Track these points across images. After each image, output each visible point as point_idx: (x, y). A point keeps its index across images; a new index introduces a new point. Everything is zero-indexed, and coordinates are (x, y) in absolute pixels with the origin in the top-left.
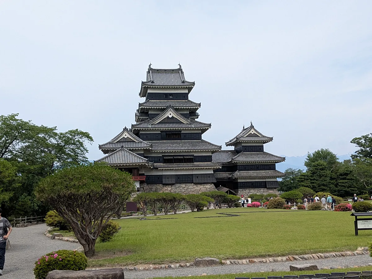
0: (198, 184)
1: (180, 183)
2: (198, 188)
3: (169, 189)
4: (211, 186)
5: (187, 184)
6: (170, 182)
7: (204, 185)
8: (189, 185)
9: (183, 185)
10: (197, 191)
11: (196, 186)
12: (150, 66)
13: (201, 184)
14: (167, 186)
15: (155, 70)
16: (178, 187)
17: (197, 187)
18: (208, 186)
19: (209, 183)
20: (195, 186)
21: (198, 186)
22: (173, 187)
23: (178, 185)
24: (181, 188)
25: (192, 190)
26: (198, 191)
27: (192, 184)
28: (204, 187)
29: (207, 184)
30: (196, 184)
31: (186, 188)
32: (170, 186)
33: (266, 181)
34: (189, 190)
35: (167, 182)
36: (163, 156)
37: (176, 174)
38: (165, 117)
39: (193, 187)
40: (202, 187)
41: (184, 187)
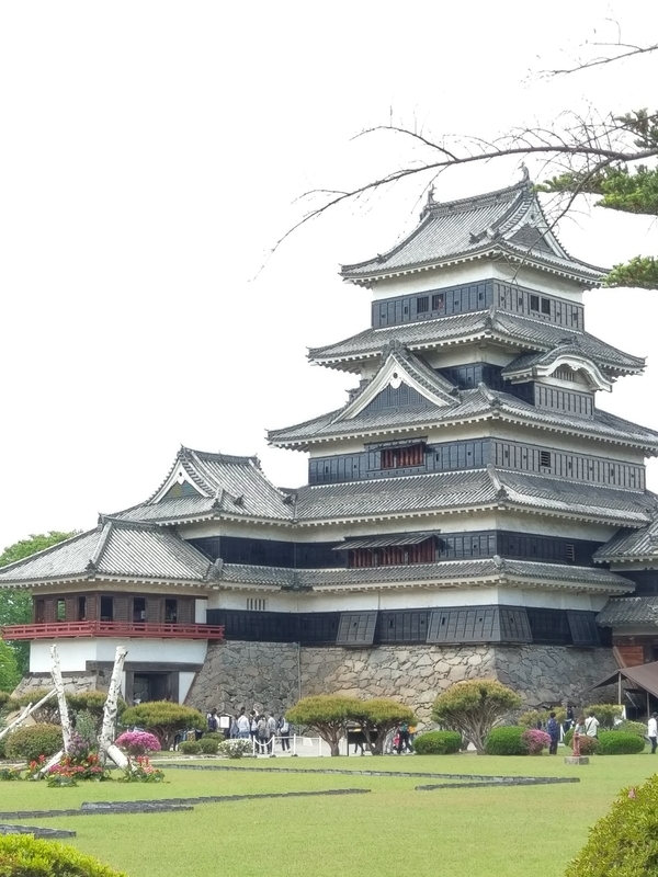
0: (450, 647)
1: (397, 644)
2: (442, 667)
3: (359, 666)
4: (488, 657)
5: (415, 648)
6: (360, 641)
7: (465, 652)
8: (422, 651)
9: (403, 654)
10: (437, 676)
11: (441, 658)
12: (431, 195)
13: (458, 647)
14: (356, 656)
15: (443, 206)
16: (386, 661)
17: (444, 660)
18: (476, 659)
20: (437, 657)
21: (446, 657)
22: (372, 660)
23: (385, 653)
24: (395, 665)
25: (424, 673)
27: (433, 649)
28: (465, 661)
29: (477, 651)
30: (442, 647)
31: (406, 666)
32: (364, 656)
34: (415, 673)
35: (351, 641)
36: (349, 540)
37: (382, 608)
38: (380, 389)
39: (429, 662)
40: (457, 660)
41: (402, 661)
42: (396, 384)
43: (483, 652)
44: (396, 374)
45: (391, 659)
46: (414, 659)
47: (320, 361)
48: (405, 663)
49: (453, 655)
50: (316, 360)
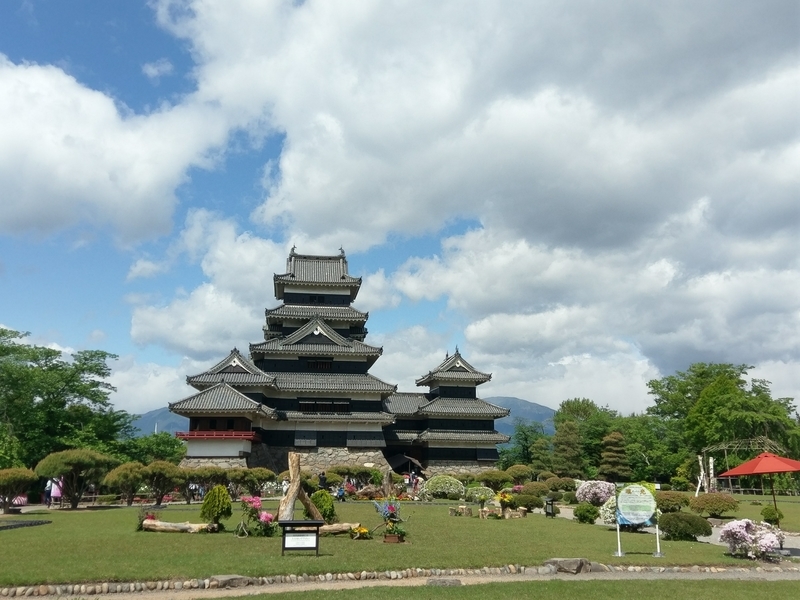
0: (355, 448)
1: (326, 446)
2: (354, 457)
3: (305, 455)
4: (377, 453)
5: (336, 448)
6: (307, 444)
7: (365, 451)
8: (340, 450)
9: (330, 450)
10: (352, 460)
11: (351, 453)
12: (293, 249)
13: (360, 449)
14: (302, 451)
16: (320, 453)
19: (375, 449)
21: (354, 452)
22: (312, 453)
23: (320, 450)
24: (326, 455)
25: (344, 459)
26: (355, 460)
27: (345, 449)
28: (365, 454)
29: (371, 451)
30: (351, 448)
31: (333, 456)
33: (476, 449)
34: (339, 459)
35: (303, 444)
36: (299, 399)
37: (318, 430)
39: (345, 454)
40: (361, 454)
41: (330, 453)
42: (316, 333)
43: (375, 451)
44: (316, 329)
45: (324, 453)
46: (336, 453)
49: (358, 451)
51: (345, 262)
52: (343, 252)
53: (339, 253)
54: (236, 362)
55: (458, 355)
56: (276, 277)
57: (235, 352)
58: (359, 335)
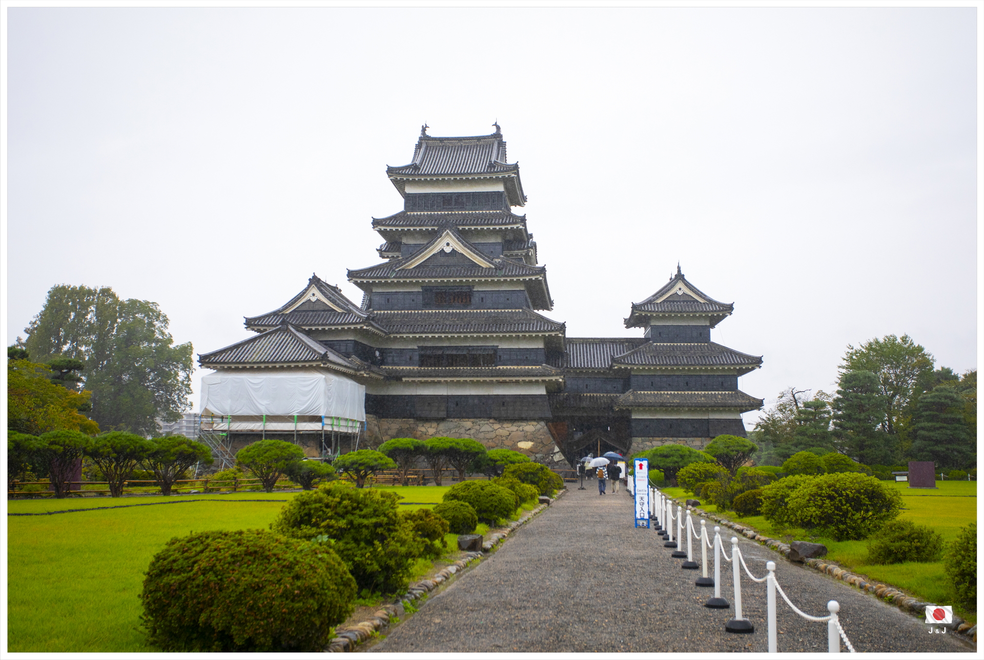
0: (506, 420)
1: (461, 417)
2: (504, 432)
3: (431, 431)
4: (539, 426)
5: (477, 420)
6: (434, 414)
7: (520, 424)
8: (483, 422)
9: (468, 424)
10: (500, 438)
11: (500, 426)
12: (424, 129)
13: (513, 420)
14: (427, 425)
15: (434, 139)
16: (454, 428)
17: (502, 428)
18: (530, 427)
19: (534, 420)
20: (497, 426)
21: (505, 425)
22: (441, 427)
23: (452, 423)
24: (462, 431)
25: (488, 436)
26: (504, 438)
27: (491, 421)
28: (521, 428)
29: (529, 423)
30: (500, 420)
31: (472, 431)
32: (434, 425)
33: (707, 420)
34: (481, 435)
35: (427, 414)
36: (421, 348)
37: (450, 393)
38: (435, 251)
39: (490, 429)
40: (514, 428)
41: (468, 428)
42: (448, 250)
43: (535, 423)
44: (448, 243)
45: (459, 427)
46: (477, 427)
47: (383, 228)
48: (470, 429)
49: (510, 425)
50: (379, 227)
51: (502, 145)
52: (498, 128)
53: (493, 130)
54: (315, 295)
55: (680, 277)
56: (391, 171)
57: (315, 281)
58: (519, 252)
